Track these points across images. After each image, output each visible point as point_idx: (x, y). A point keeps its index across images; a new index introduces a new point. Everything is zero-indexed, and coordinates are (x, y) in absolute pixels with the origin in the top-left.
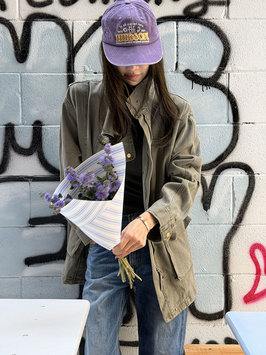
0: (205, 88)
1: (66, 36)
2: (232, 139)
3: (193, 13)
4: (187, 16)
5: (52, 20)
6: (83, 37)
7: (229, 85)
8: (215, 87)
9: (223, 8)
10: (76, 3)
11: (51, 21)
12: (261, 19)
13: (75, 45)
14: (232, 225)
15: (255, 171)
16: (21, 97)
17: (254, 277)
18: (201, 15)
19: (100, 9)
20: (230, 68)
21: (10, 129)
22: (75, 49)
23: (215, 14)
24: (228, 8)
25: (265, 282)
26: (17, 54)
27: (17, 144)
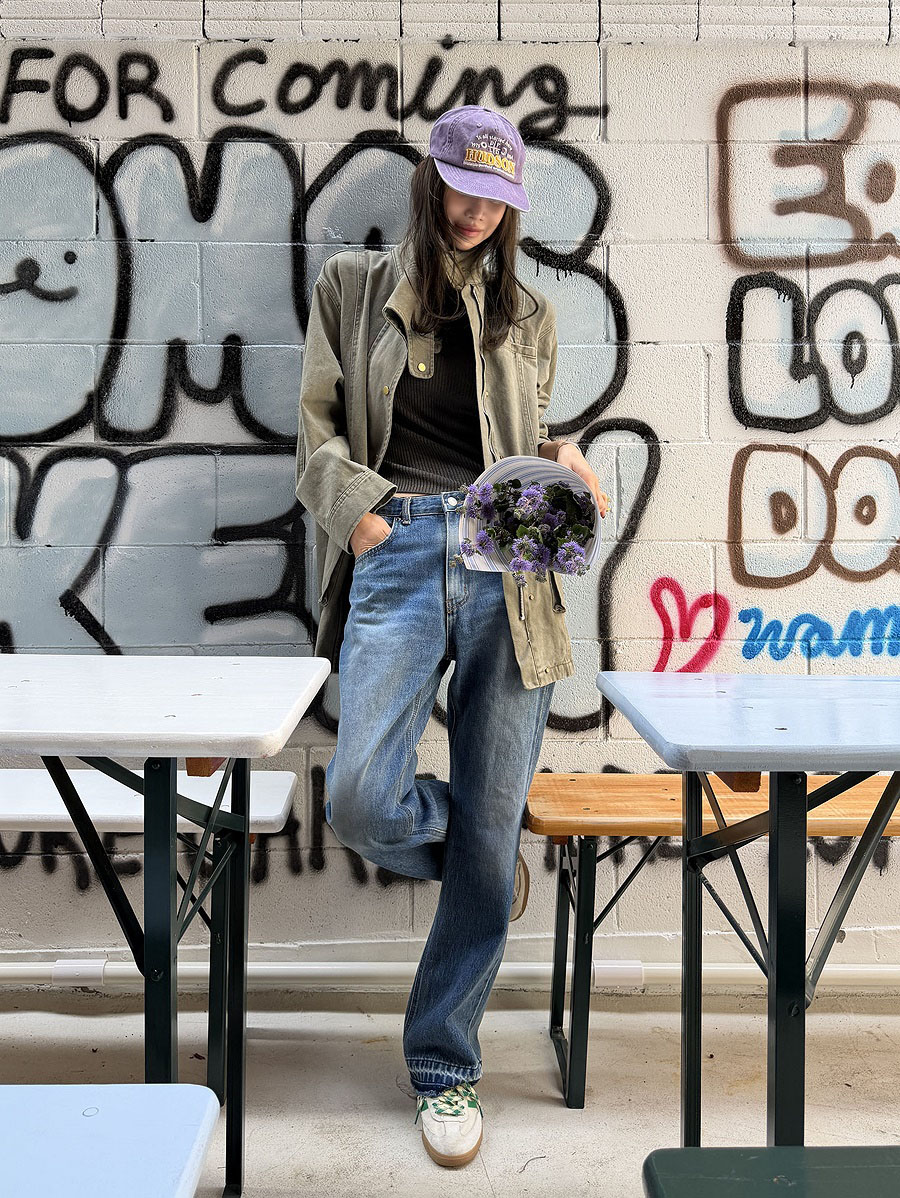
0: (562, 274)
1: (290, 171)
2: (616, 374)
3: (537, 130)
5: (264, 139)
6: (323, 173)
7: (608, 268)
8: (582, 272)
9: (596, 121)
10: (311, 108)
11: (261, 142)
12: (669, 142)
13: (307, 187)
14: (616, 543)
15: (661, 435)
16: (201, 288)
17: (660, 644)
18: (553, 134)
19: (357, 120)
20: (610, 234)
21: (177, 352)
22: (307, 196)
23: (579, 132)
24: (606, 122)
25: (681, 653)
26: (193, 205)
27: (192, 382)
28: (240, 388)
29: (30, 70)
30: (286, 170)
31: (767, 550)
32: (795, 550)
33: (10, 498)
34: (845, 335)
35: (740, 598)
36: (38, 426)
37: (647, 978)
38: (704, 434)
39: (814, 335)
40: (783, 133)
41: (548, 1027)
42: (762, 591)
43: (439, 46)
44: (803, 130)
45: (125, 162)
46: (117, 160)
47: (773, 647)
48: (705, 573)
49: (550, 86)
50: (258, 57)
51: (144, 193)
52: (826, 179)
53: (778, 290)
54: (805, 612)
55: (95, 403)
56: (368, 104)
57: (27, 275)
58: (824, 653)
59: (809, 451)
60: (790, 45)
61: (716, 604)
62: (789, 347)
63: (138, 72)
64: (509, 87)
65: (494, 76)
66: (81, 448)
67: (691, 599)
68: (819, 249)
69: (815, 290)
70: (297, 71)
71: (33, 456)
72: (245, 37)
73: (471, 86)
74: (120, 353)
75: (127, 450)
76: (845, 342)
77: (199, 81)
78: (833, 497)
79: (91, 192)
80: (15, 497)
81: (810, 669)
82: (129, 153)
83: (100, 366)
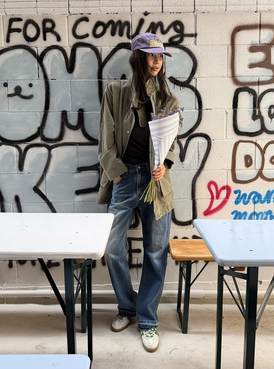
0: (182, 88)
1: (97, 57)
2: (198, 119)
3: (174, 42)
4: (171, 43)
6: (107, 57)
7: (196, 86)
8: (188, 87)
9: (193, 39)
10: (103, 36)
11: (88, 47)
12: (216, 45)
13: (102, 62)
14: (197, 171)
15: (212, 138)
16: (71, 94)
17: (210, 200)
18: (179, 43)
19: (118, 40)
20: (197, 75)
21: (64, 114)
22: (102, 65)
23: (188, 42)
24: (196, 39)
25: (217, 203)
26: (67, 68)
27: (69, 123)
28: (84, 125)
29: (15, 25)
30: (96, 56)
31: (243, 172)
32: (252, 172)
33: (16, 159)
34: (269, 106)
35: (234, 187)
36: (24, 137)
37: (205, 295)
38: (225, 138)
39: (260, 106)
40: (252, 41)
41: (176, 308)
42: (241, 184)
43: (143, 15)
44: (258, 41)
45: (46, 54)
46: (44, 54)
47: (244, 201)
48: (224, 179)
49: (178, 27)
50: (86, 19)
51: (52, 64)
52: (265, 56)
53: (249, 92)
54: (254, 191)
55: (40, 130)
56: (121, 34)
57: (18, 91)
58: (259, 202)
59: (257, 142)
60: (255, 12)
61: (227, 188)
62: (252, 110)
63: (49, 25)
64: (165, 28)
65: (160, 24)
66: (37, 144)
67: (220, 187)
68: (262, 79)
69: (260, 92)
70: (98, 24)
71: (23, 146)
72: (82, 13)
73: (153, 28)
74: (47, 115)
75: (51, 144)
76: (269, 108)
77: (68, 28)
78: (264, 156)
79: (36, 64)
80: (18, 159)
81: (254, 207)
82: (47, 52)
83: (41, 119)
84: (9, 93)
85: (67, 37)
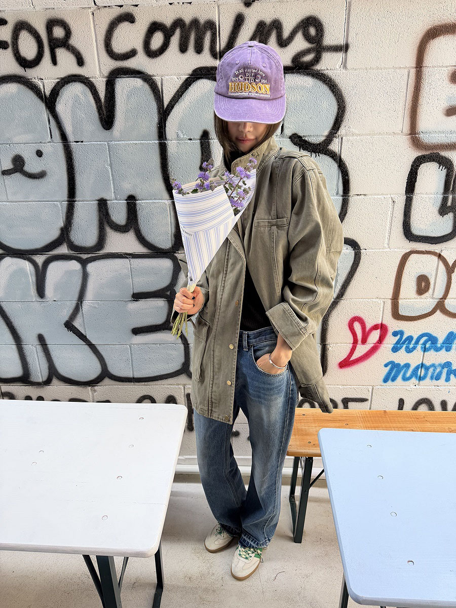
0: (314, 155)
1: (155, 96)
3: (303, 63)
4: (296, 67)
5: (138, 75)
6: (174, 96)
7: (341, 151)
8: (325, 154)
9: (340, 56)
10: (164, 54)
11: (137, 77)
12: (385, 68)
13: (165, 106)
15: (362, 246)
16: (111, 170)
17: (351, 346)
18: (313, 65)
19: (194, 60)
20: (344, 131)
21: (102, 204)
22: (165, 111)
23: (329, 63)
24: (346, 55)
25: (361, 350)
26: (101, 119)
27: (112, 221)
28: (138, 224)
30: (152, 96)
35: (394, 325)
36: (39, 245)
38: (386, 245)
42: (406, 322)
43: (242, 5)
45: (60, 94)
46: (55, 92)
47: (407, 348)
48: (377, 314)
49: (312, 31)
50: (129, 18)
51: (74, 113)
53: (440, 163)
54: (426, 332)
55: (65, 233)
56: (199, 50)
57: (18, 164)
58: (432, 350)
59: (442, 254)
61: (381, 328)
62: (440, 197)
63: (58, 32)
64: (286, 34)
65: (277, 25)
66: (62, 255)
67: (369, 326)
70: (155, 27)
72: (120, 4)
74: (74, 206)
75: (84, 256)
77: (96, 37)
78: (451, 277)
79: (44, 114)
80: (34, 279)
81: (423, 357)
82: (61, 88)
83: (65, 214)
84: (4, 169)
85: (96, 57)
